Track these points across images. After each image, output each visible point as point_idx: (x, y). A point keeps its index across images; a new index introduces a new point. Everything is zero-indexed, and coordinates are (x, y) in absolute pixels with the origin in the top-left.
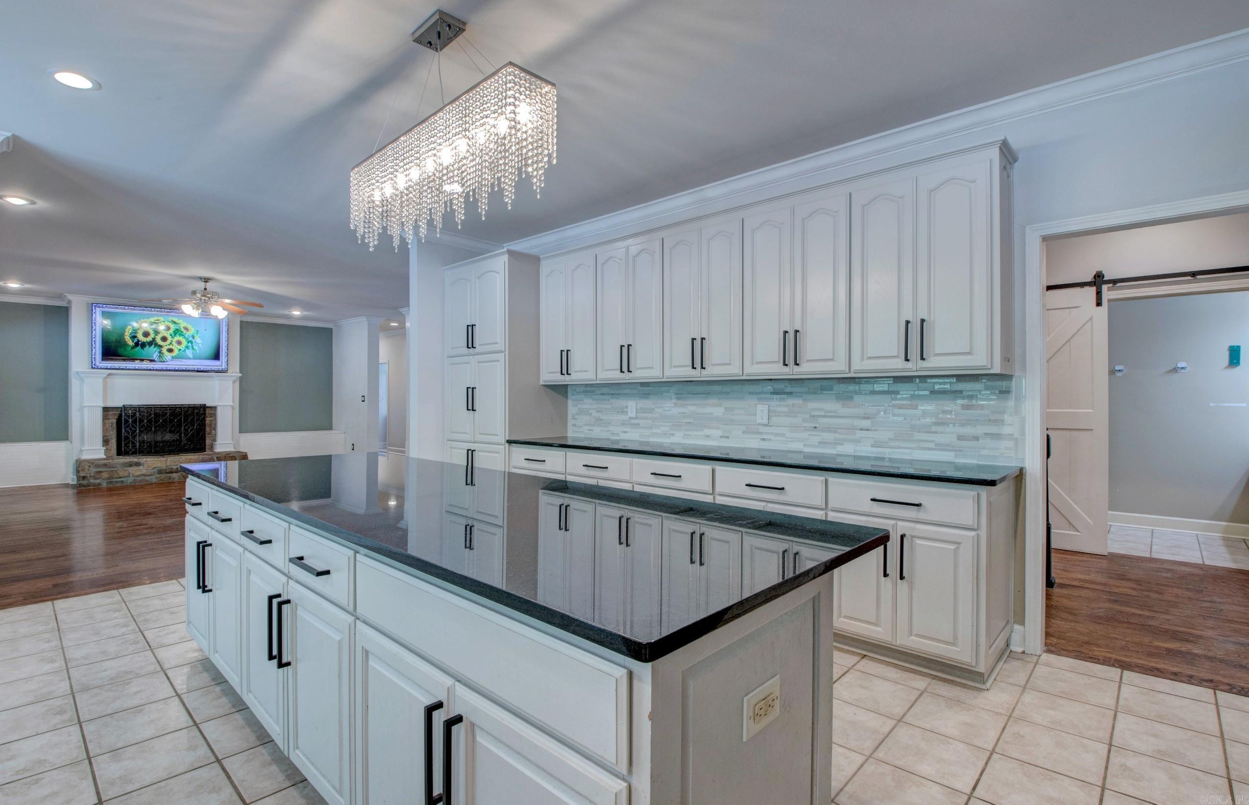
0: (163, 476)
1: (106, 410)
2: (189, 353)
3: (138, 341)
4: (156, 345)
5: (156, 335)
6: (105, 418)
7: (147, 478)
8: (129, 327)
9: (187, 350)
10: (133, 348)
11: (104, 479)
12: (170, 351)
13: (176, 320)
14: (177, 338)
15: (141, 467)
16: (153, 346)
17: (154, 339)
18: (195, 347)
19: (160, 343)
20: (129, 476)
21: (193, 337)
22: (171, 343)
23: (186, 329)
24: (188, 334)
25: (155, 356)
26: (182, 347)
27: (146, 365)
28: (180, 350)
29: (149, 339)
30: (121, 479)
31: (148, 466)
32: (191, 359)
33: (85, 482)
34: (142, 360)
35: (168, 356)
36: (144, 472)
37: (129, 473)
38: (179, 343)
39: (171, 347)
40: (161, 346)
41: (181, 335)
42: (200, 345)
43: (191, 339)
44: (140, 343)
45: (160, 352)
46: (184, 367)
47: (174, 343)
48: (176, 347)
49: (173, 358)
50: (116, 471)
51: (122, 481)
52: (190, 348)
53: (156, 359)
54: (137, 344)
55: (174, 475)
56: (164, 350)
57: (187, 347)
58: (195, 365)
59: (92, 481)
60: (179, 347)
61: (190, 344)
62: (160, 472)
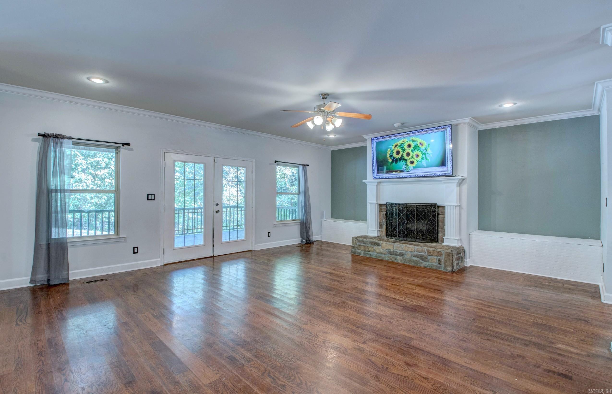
0: (392, 256)
1: (380, 205)
2: (424, 162)
3: (394, 158)
4: (404, 159)
5: (403, 152)
6: (380, 211)
7: (384, 256)
8: (389, 149)
9: (422, 161)
10: (391, 163)
11: (362, 250)
12: (412, 162)
13: (414, 138)
14: (416, 152)
15: (380, 247)
16: (402, 160)
17: (402, 155)
18: (428, 158)
19: (406, 157)
20: (374, 252)
21: (426, 150)
22: (412, 157)
23: (421, 144)
24: (423, 148)
25: (403, 168)
26: (419, 159)
27: (399, 174)
28: (418, 161)
29: (400, 156)
30: (370, 253)
31: (383, 247)
32: (425, 167)
33: (354, 250)
34: (396, 171)
35: (411, 166)
36: (381, 251)
37: (374, 250)
38: (417, 156)
39: (412, 160)
40: (406, 160)
41: (418, 150)
42: (431, 155)
43: (424, 151)
44: (395, 159)
45: (406, 165)
46: (421, 174)
47: (414, 157)
48: (415, 160)
49: (414, 168)
50: (368, 246)
51: (370, 254)
52: (425, 158)
53: (404, 170)
54: (393, 161)
55: (398, 257)
56: (408, 163)
57: (422, 158)
58: (428, 172)
59: (357, 250)
60: (417, 159)
61: (424, 156)
62: (390, 253)
